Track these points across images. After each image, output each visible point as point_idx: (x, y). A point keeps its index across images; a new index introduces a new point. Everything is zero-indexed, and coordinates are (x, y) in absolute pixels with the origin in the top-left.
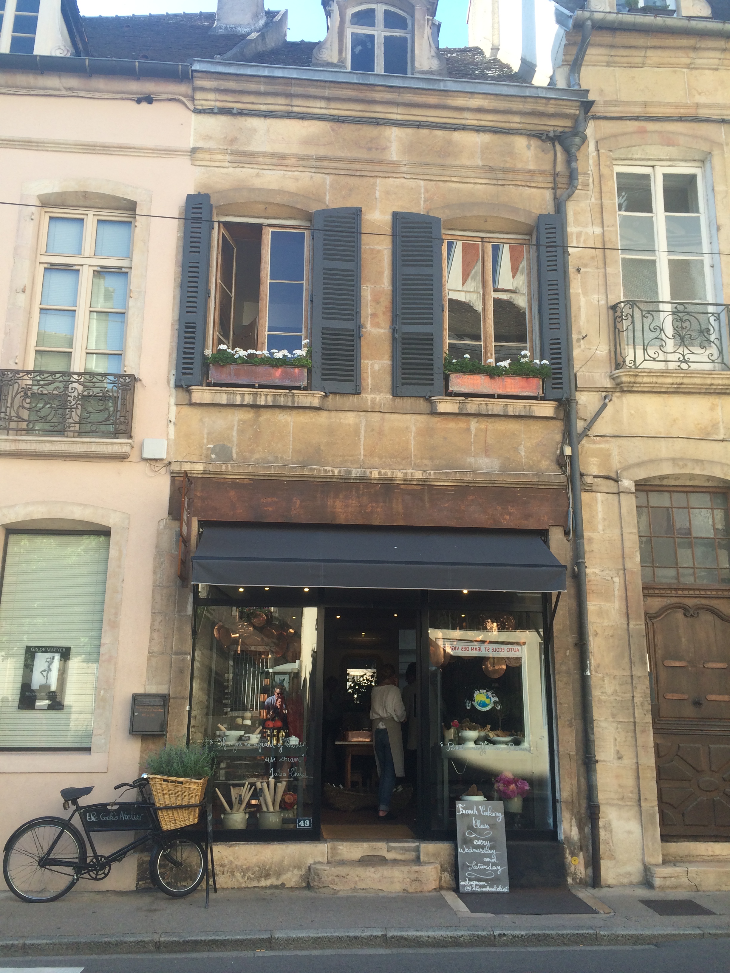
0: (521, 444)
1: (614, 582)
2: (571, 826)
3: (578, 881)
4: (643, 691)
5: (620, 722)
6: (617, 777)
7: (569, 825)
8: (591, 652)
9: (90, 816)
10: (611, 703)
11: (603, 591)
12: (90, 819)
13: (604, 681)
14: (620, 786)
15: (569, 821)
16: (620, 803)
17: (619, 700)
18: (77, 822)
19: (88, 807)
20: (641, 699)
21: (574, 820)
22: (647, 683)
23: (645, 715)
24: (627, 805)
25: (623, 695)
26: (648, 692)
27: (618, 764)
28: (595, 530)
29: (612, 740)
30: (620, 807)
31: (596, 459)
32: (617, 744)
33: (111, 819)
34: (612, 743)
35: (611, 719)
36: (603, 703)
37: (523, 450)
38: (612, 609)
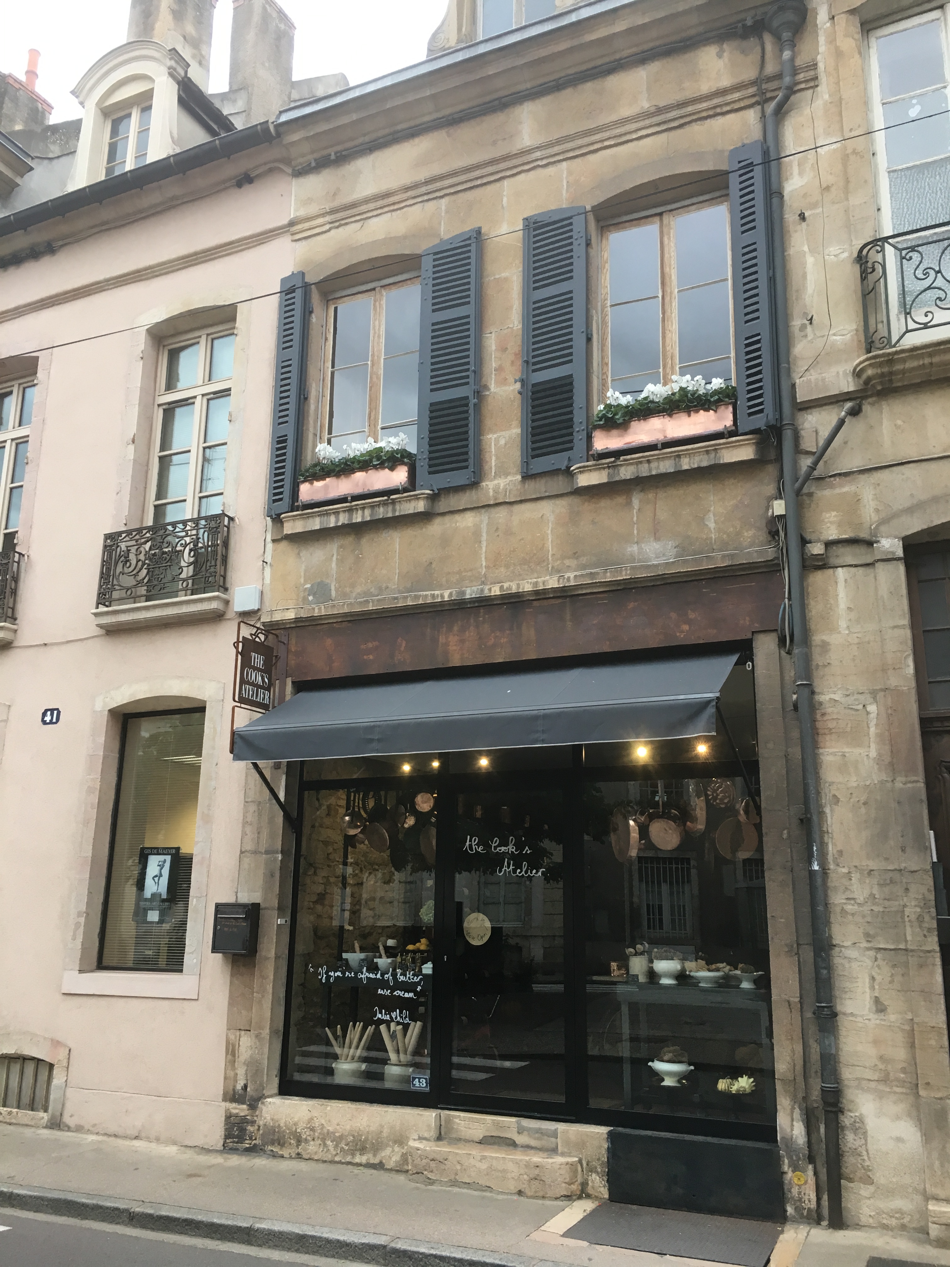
0: (709, 511)
1: (868, 713)
2: (792, 1120)
3: (805, 1213)
4: (920, 897)
5: (880, 949)
6: (876, 1042)
7: (789, 1119)
8: (828, 832)
10: (864, 917)
11: (848, 729)
13: (851, 879)
14: (881, 1058)
15: (789, 1111)
16: (882, 1087)
17: (879, 912)
20: (918, 910)
21: (797, 1113)
22: (930, 882)
23: (925, 936)
24: (895, 1093)
25: (887, 903)
26: (932, 897)
27: (878, 1022)
28: (834, 629)
29: (867, 980)
30: (881, 1096)
31: (834, 513)
32: (877, 987)
34: (867, 985)
35: (865, 944)
36: (850, 917)
37: (713, 520)
38: (865, 759)
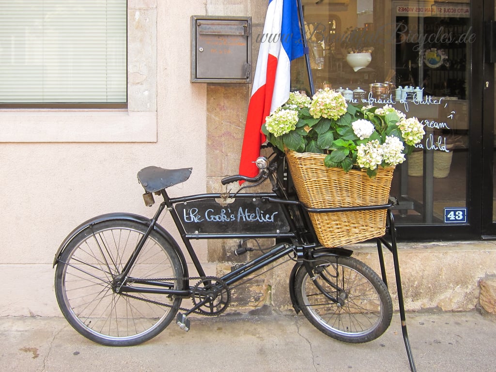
9: (188, 214)
12: (189, 218)
18: (167, 222)
19: (185, 199)
33: (223, 219)
